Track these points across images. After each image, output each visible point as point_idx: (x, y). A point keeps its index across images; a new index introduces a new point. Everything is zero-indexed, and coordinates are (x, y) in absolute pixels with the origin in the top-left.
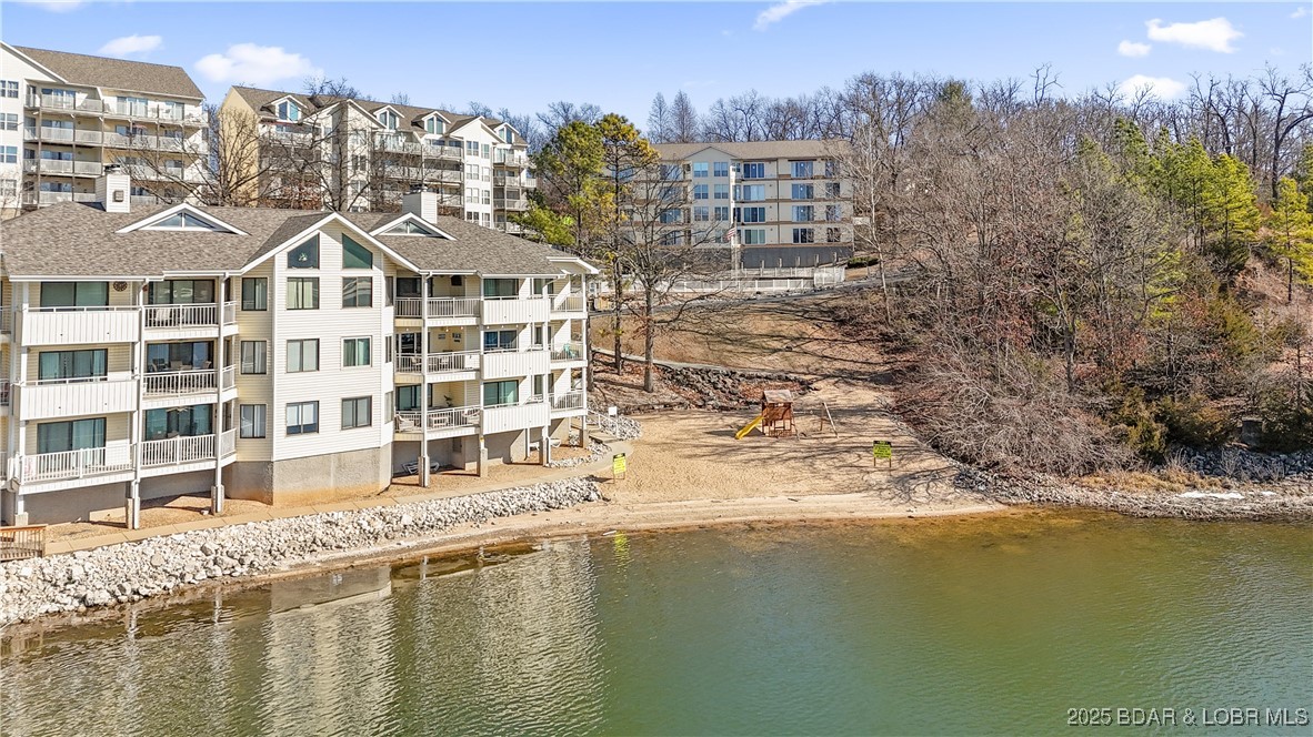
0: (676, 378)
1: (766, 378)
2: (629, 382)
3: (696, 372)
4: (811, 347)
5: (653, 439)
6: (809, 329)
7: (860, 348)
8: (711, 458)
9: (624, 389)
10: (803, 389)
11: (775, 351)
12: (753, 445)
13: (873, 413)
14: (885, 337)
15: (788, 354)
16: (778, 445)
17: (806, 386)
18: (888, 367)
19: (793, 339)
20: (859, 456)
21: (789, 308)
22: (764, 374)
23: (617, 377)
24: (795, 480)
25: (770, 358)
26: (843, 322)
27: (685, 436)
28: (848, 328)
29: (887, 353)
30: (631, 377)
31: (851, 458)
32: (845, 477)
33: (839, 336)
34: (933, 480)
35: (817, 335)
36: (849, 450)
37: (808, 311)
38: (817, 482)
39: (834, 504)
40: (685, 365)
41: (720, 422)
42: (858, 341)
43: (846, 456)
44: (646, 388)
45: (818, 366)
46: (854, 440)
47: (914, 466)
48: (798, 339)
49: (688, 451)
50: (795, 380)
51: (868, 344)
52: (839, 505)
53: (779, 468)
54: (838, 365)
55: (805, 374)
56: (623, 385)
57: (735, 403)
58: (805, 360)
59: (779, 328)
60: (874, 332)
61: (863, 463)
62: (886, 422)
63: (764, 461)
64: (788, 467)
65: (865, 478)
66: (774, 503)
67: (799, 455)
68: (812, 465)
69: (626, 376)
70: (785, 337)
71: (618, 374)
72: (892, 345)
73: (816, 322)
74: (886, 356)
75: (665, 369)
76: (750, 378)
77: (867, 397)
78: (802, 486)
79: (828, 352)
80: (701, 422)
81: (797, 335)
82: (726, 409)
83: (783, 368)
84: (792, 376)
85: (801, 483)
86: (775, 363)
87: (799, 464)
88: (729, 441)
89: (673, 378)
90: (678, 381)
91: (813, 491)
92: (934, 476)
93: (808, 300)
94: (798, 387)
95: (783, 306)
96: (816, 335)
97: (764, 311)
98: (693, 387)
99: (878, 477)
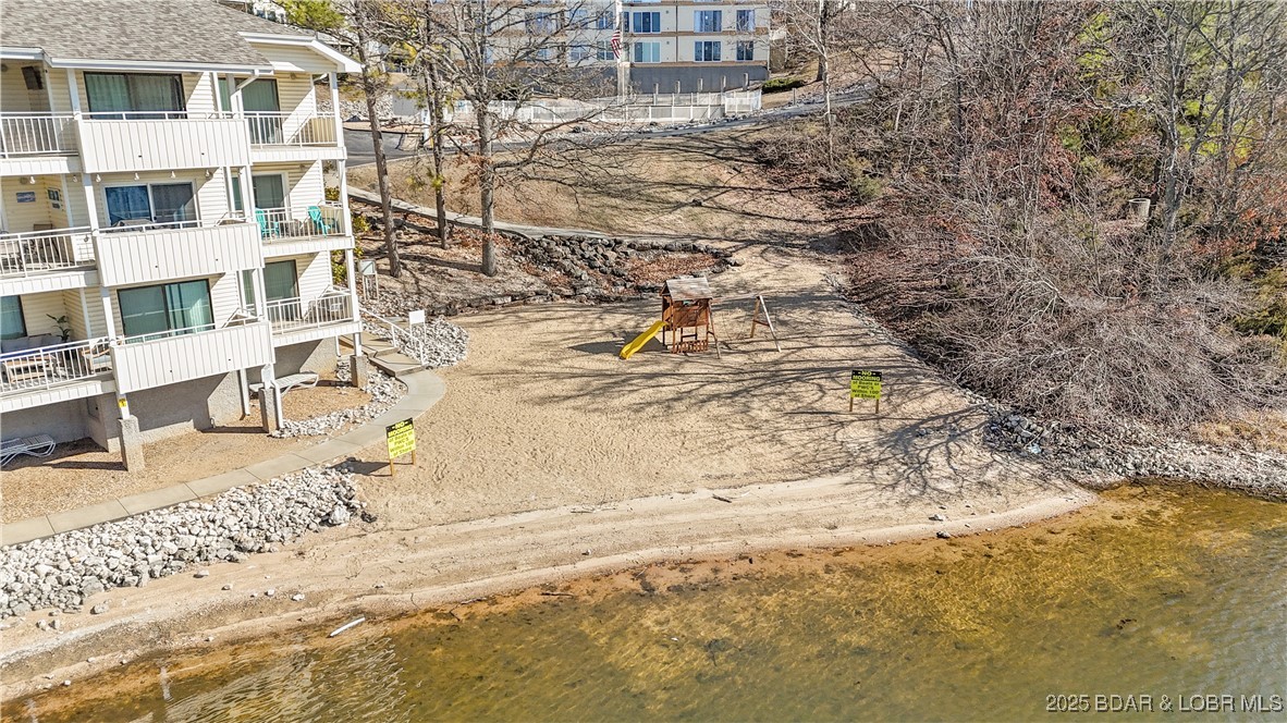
0: (533, 253)
1: (666, 248)
2: (459, 260)
3: (565, 241)
4: (728, 199)
5: (485, 364)
6: (724, 174)
7: (792, 201)
8: (579, 402)
9: (450, 270)
10: (719, 264)
11: (679, 205)
12: (648, 369)
13: (825, 303)
14: (827, 185)
15: (697, 210)
16: (688, 368)
17: (722, 260)
18: (833, 226)
19: (703, 188)
20: (821, 388)
21: (697, 144)
22: (663, 242)
23: (440, 252)
24: (720, 447)
25: (671, 217)
26: (769, 164)
27: (540, 355)
28: (776, 172)
29: (830, 206)
30: (463, 252)
31: (807, 393)
32: (806, 436)
33: (763, 184)
34: (952, 438)
35: (737, 181)
36: (803, 375)
37: (721, 148)
38: (759, 449)
39: (796, 507)
40: (548, 230)
41: (597, 326)
42: (790, 190)
43: (798, 388)
44: (484, 268)
45: (737, 227)
46: (805, 354)
47: (914, 408)
48: (710, 188)
49: (539, 389)
50: (707, 250)
51: (805, 195)
52: (808, 508)
53: (692, 421)
54: (765, 225)
55: (720, 240)
56: (449, 264)
57: (621, 288)
58: (718, 220)
59: (683, 173)
60: (812, 177)
61: (830, 402)
62: (846, 318)
63: (668, 405)
64: (708, 418)
65: (840, 437)
66: (690, 510)
67: (723, 388)
68: (746, 410)
69: (455, 250)
70: (692, 186)
71: (442, 247)
72: (837, 196)
73: (733, 163)
74: (829, 211)
75: (517, 238)
76: (642, 249)
77: (810, 274)
78: (735, 463)
79: (750, 207)
80: (568, 326)
81: (707, 183)
82: (607, 300)
83: (688, 231)
84: (703, 244)
85: (732, 453)
86: (678, 223)
87: (724, 410)
88: (608, 362)
89: (527, 251)
90: (535, 257)
91: (755, 475)
92: (949, 427)
93: (720, 132)
94: (711, 261)
95: (688, 142)
96: (733, 183)
97: (662, 147)
98: (557, 266)
99: (859, 435)
